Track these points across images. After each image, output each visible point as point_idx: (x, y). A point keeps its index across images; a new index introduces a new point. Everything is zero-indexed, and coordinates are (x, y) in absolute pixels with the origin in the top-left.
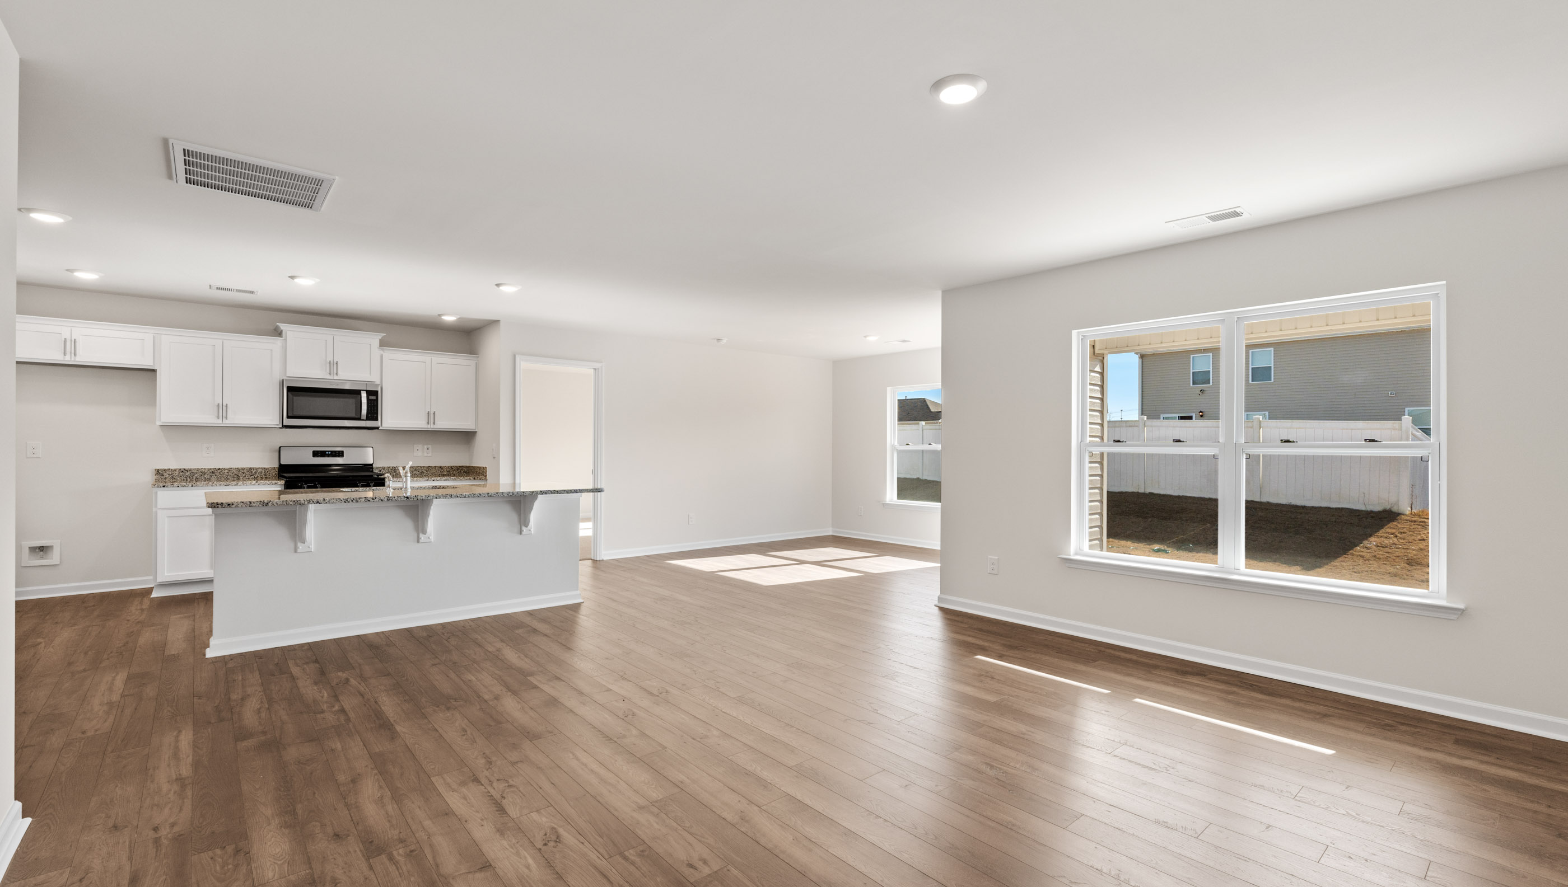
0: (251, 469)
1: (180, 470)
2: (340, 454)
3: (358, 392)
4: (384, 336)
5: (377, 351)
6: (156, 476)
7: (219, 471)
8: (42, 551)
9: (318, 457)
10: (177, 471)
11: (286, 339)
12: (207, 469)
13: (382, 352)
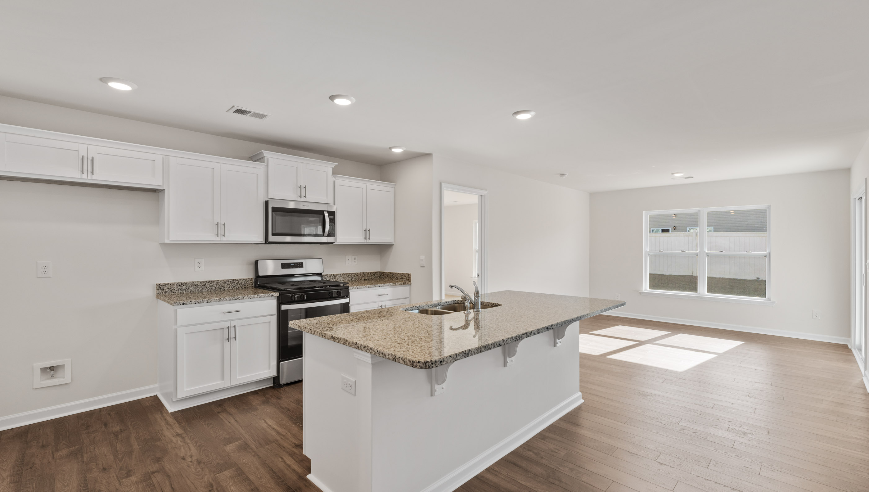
0: (233, 280)
1: (178, 284)
2: (300, 265)
3: (321, 213)
4: (337, 165)
5: (331, 179)
6: (158, 291)
7: (209, 284)
8: (53, 370)
9: (285, 268)
10: (175, 285)
11: (268, 165)
12: (199, 283)
13: (334, 179)
